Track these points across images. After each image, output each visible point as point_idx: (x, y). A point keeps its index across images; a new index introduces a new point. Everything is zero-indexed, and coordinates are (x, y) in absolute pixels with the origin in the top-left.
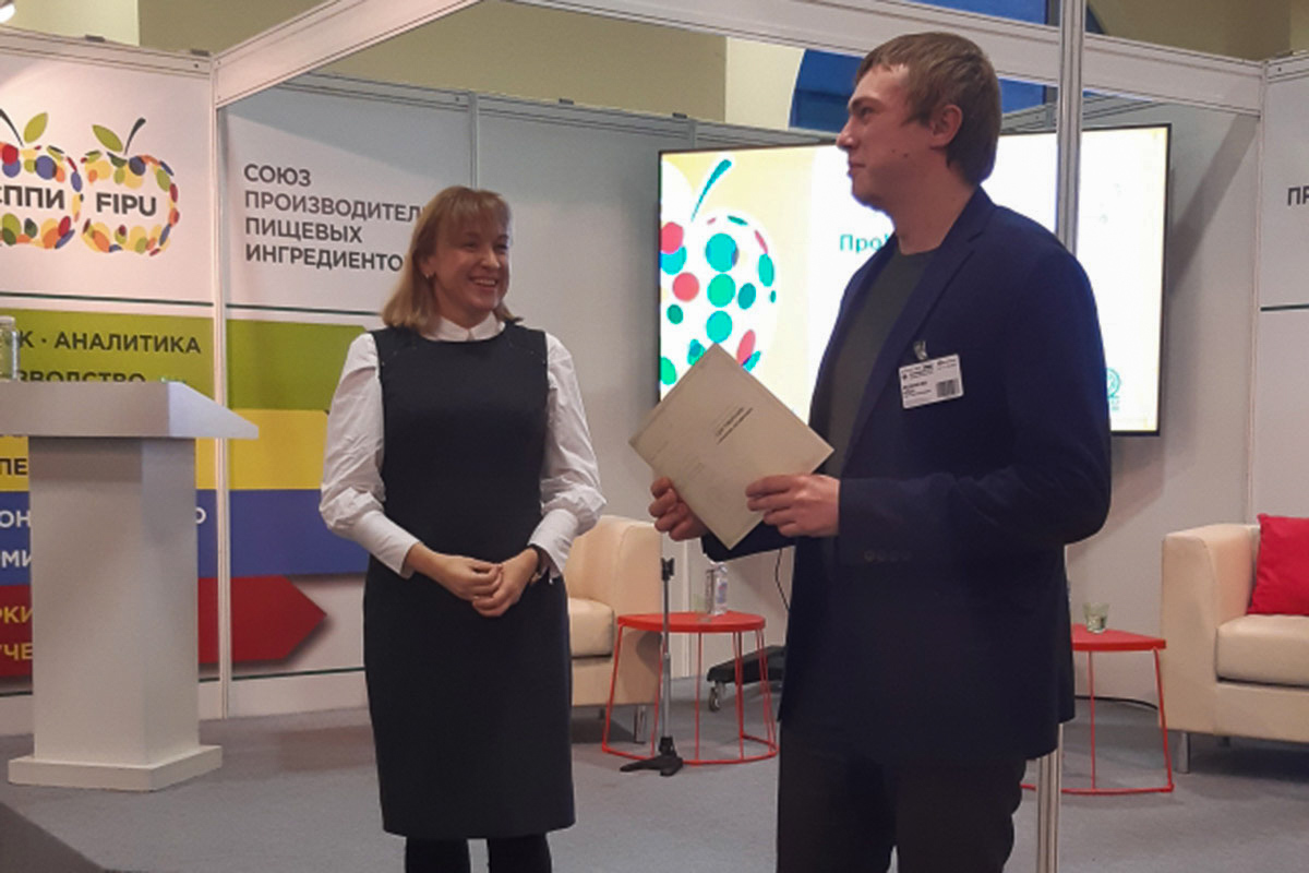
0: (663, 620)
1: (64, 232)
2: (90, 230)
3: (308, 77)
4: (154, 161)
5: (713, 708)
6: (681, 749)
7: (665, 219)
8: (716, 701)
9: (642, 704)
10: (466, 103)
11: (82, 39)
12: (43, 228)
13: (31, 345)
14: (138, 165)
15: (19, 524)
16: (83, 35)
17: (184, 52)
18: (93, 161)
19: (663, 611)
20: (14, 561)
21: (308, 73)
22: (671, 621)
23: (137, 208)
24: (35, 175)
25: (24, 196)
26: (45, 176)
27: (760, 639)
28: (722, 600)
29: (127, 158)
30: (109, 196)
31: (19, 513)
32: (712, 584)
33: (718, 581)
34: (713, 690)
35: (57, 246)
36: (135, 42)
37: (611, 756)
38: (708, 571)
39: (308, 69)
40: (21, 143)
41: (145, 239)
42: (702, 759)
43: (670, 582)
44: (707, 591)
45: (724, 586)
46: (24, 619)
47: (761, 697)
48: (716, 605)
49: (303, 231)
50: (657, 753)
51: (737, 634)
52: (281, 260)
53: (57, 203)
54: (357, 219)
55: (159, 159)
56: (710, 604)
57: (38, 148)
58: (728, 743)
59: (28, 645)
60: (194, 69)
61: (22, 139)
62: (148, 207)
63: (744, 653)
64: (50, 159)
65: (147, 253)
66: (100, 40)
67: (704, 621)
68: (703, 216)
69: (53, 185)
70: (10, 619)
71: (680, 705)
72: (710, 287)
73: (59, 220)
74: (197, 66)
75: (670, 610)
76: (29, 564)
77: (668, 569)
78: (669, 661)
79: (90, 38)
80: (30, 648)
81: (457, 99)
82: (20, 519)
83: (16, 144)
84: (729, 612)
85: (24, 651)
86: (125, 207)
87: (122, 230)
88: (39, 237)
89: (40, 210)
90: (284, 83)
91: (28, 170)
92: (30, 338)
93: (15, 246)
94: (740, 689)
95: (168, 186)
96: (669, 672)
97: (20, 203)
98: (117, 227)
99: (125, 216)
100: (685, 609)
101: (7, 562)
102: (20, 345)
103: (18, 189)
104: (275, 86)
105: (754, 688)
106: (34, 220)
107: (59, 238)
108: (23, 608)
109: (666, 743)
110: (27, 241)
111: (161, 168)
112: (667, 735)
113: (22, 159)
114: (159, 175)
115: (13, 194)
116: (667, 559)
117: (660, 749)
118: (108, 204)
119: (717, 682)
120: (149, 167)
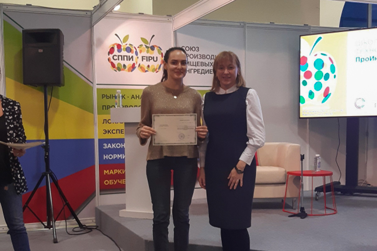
0: (301, 173)
1: (133, 67)
2: (140, 66)
3: (198, 21)
4: (157, 46)
5: (316, 200)
6: (307, 211)
7: (301, 55)
8: (317, 198)
9: (294, 198)
10: (243, 25)
11: (138, 14)
12: (128, 66)
13: (125, 98)
14: (153, 48)
15: (122, 147)
16: (138, 13)
17: (165, 16)
18: (141, 47)
19: (301, 170)
20: (121, 157)
21: (198, 19)
22: (304, 173)
23: (153, 60)
24: (126, 52)
25: (123, 58)
26: (128, 52)
27: (331, 179)
28: (319, 167)
29: (150, 46)
30: (145, 57)
31: (122, 144)
32: (316, 162)
33: (318, 161)
34: (316, 194)
35: (131, 71)
36: (151, 14)
37: (286, 213)
38: (315, 158)
39: (198, 18)
40: (122, 43)
41: (155, 68)
42: (313, 214)
43: (303, 161)
44: (315, 164)
45: (320, 163)
46: (123, 173)
47: (332, 196)
48: (317, 168)
49: (197, 64)
50: (300, 212)
51: (324, 177)
52: (191, 73)
53: (131, 59)
54: (212, 60)
55: (158, 46)
56: (316, 169)
57: (127, 44)
58: (321, 210)
59: (124, 180)
60: (168, 20)
61: (122, 42)
62: (155, 59)
63: (326, 183)
64: (130, 48)
65: (155, 72)
66: (143, 14)
67: (314, 173)
68: (313, 54)
69: (130, 54)
70: (120, 173)
71: (306, 199)
72: (315, 75)
73: (132, 64)
74: (168, 19)
75: (303, 170)
76: (125, 158)
77: (302, 157)
78: (302, 185)
79: (140, 13)
80: (125, 181)
81: (240, 24)
82: (122, 145)
83: (120, 43)
84: (321, 171)
85: (123, 181)
86: (149, 60)
87: (149, 66)
88: (127, 69)
89: (127, 61)
90: (192, 23)
91: (124, 51)
92: (125, 96)
93: (121, 72)
94: (325, 194)
95: (161, 54)
96: (303, 188)
97: (122, 60)
98: (147, 65)
99: (149, 62)
100: (308, 169)
101: (119, 157)
102: (122, 98)
103: (121, 56)
104: (189, 24)
105: (329, 194)
106: (126, 64)
107: (132, 69)
108: (123, 170)
109: (302, 209)
110: (124, 70)
111: (159, 48)
112: (302, 207)
113: (122, 48)
114: (158, 50)
115: (120, 57)
116: (302, 154)
117: (301, 211)
118: (145, 59)
119: (318, 192)
120: (156, 48)
